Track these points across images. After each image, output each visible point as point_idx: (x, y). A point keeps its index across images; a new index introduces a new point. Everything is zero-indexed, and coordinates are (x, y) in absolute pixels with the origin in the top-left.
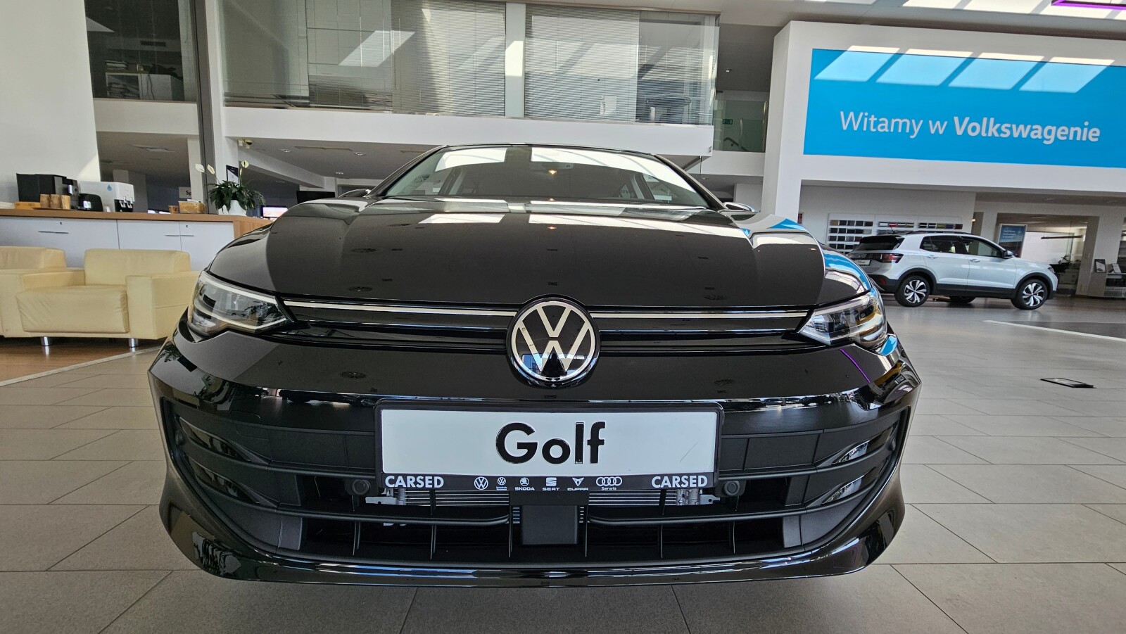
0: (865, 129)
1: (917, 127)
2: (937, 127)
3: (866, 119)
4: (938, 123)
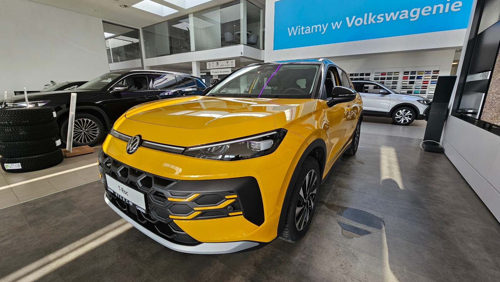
0: (299, 34)
1: (325, 27)
2: (337, 25)
3: (299, 29)
4: (337, 23)
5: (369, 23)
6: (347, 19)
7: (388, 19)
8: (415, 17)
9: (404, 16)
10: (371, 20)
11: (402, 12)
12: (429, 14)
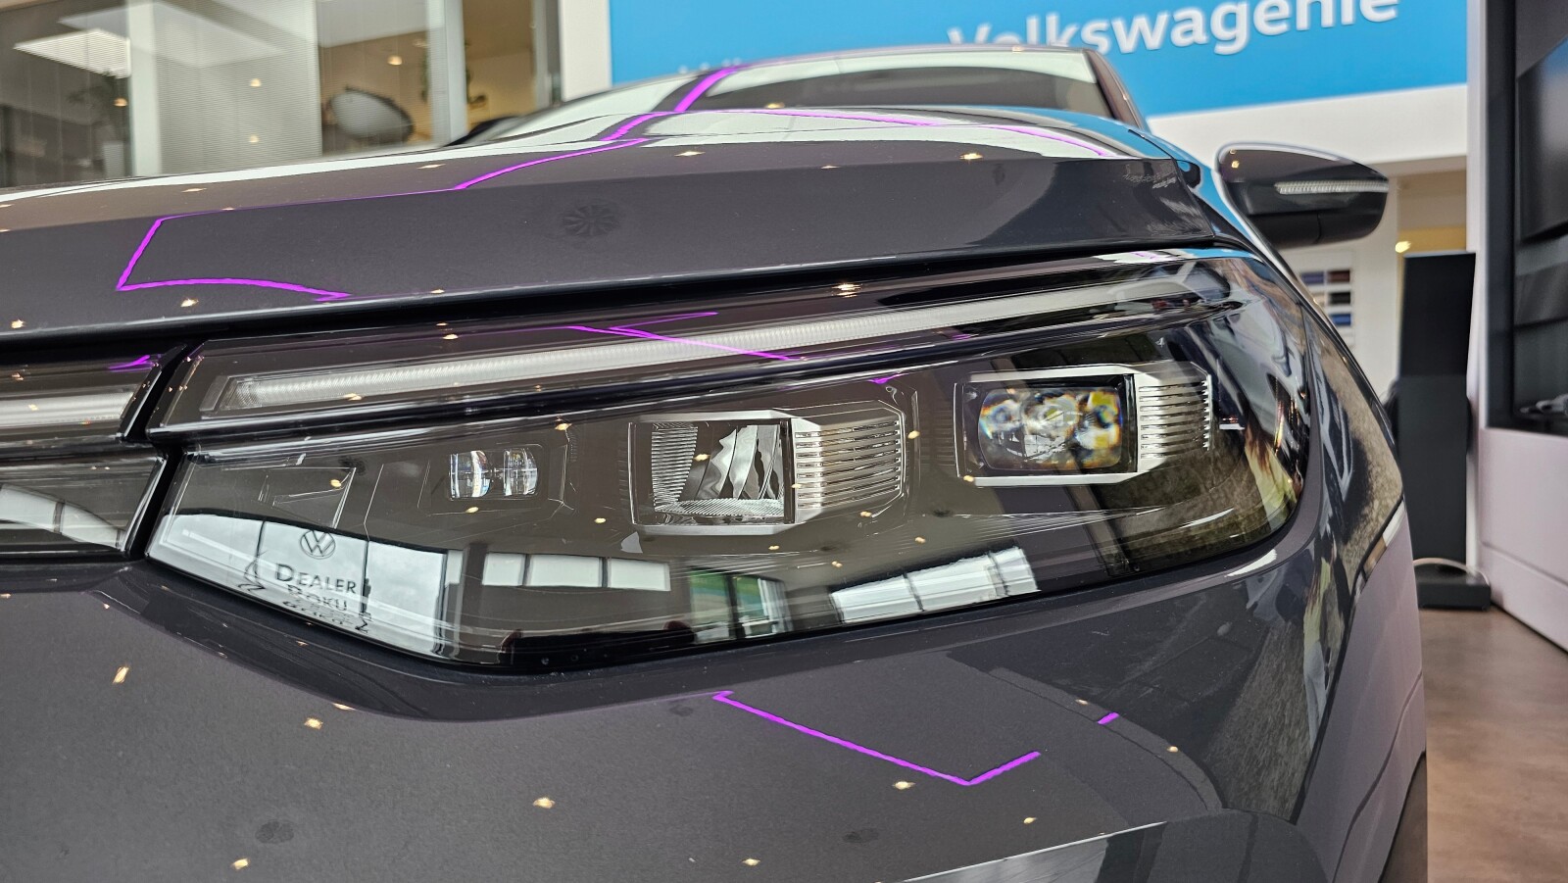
7: (1128, 44)
8: (1233, 40)
9: (1189, 32)
11: (1180, 15)
12: (1283, 27)
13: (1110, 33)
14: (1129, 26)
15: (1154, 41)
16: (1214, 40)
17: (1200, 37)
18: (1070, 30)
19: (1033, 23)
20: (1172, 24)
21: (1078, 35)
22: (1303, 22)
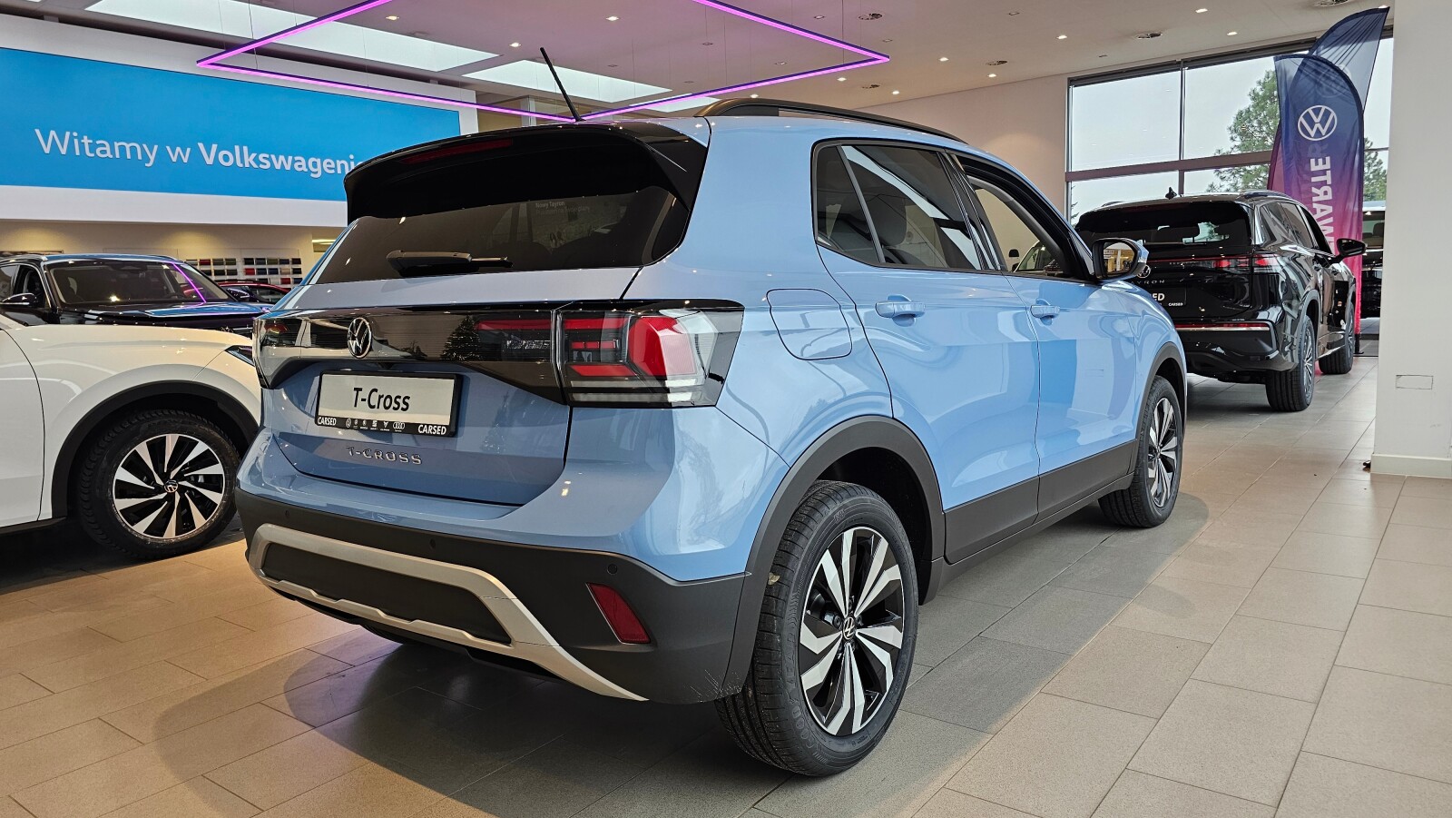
0: (78, 153)
1: (152, 154)
2: (178, 154)
4: (178, 149)
5: (247, 165)
6: (201, 145)
7: (278, 166)
8: (315, 173)
9: (300, 166)
10: (249, 160)
11: (296, 158)
12: (333, 171)
13: (270, 159)
14: (277, 159)
15: (288, 167)
16: (310, 172)
17: (306, 170)
18: (254, 155)
19: (237, 148)
20: (294, 161)
21: (256, 157)
22: (339, 172)
